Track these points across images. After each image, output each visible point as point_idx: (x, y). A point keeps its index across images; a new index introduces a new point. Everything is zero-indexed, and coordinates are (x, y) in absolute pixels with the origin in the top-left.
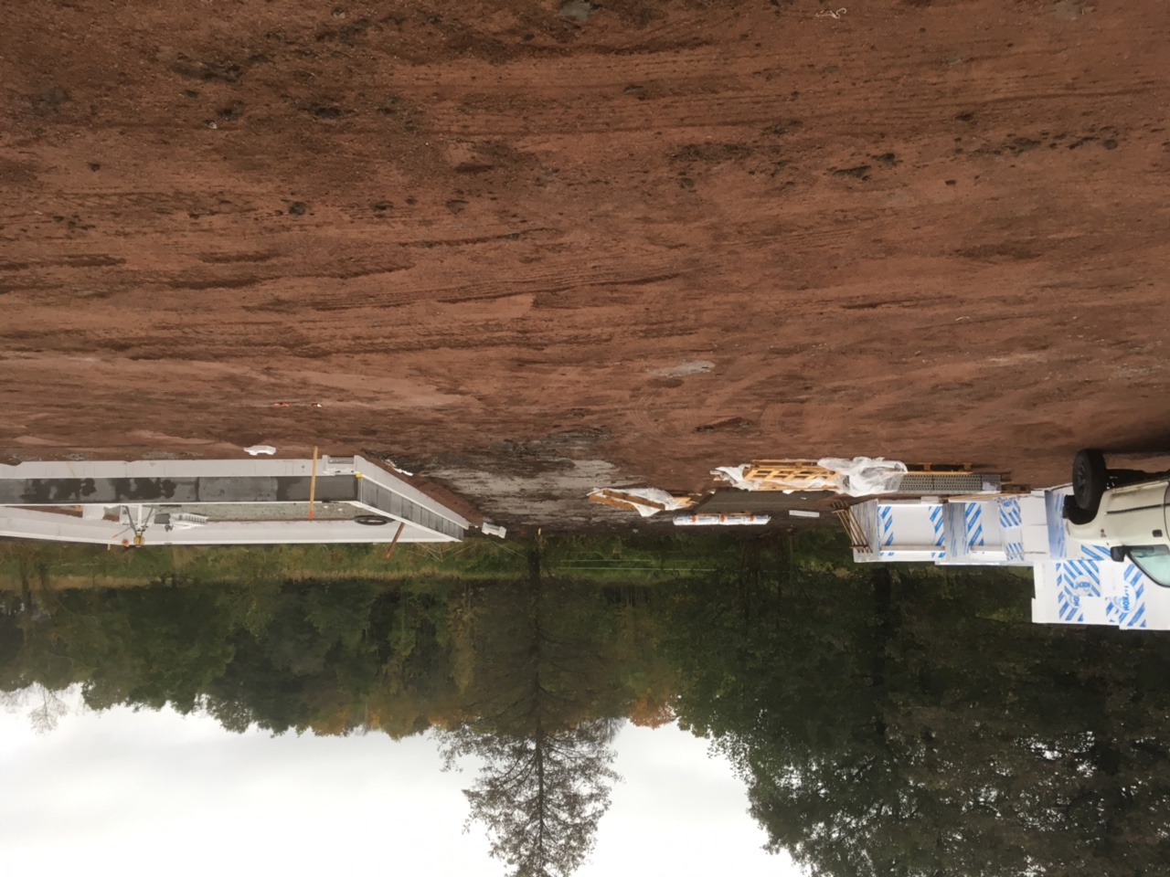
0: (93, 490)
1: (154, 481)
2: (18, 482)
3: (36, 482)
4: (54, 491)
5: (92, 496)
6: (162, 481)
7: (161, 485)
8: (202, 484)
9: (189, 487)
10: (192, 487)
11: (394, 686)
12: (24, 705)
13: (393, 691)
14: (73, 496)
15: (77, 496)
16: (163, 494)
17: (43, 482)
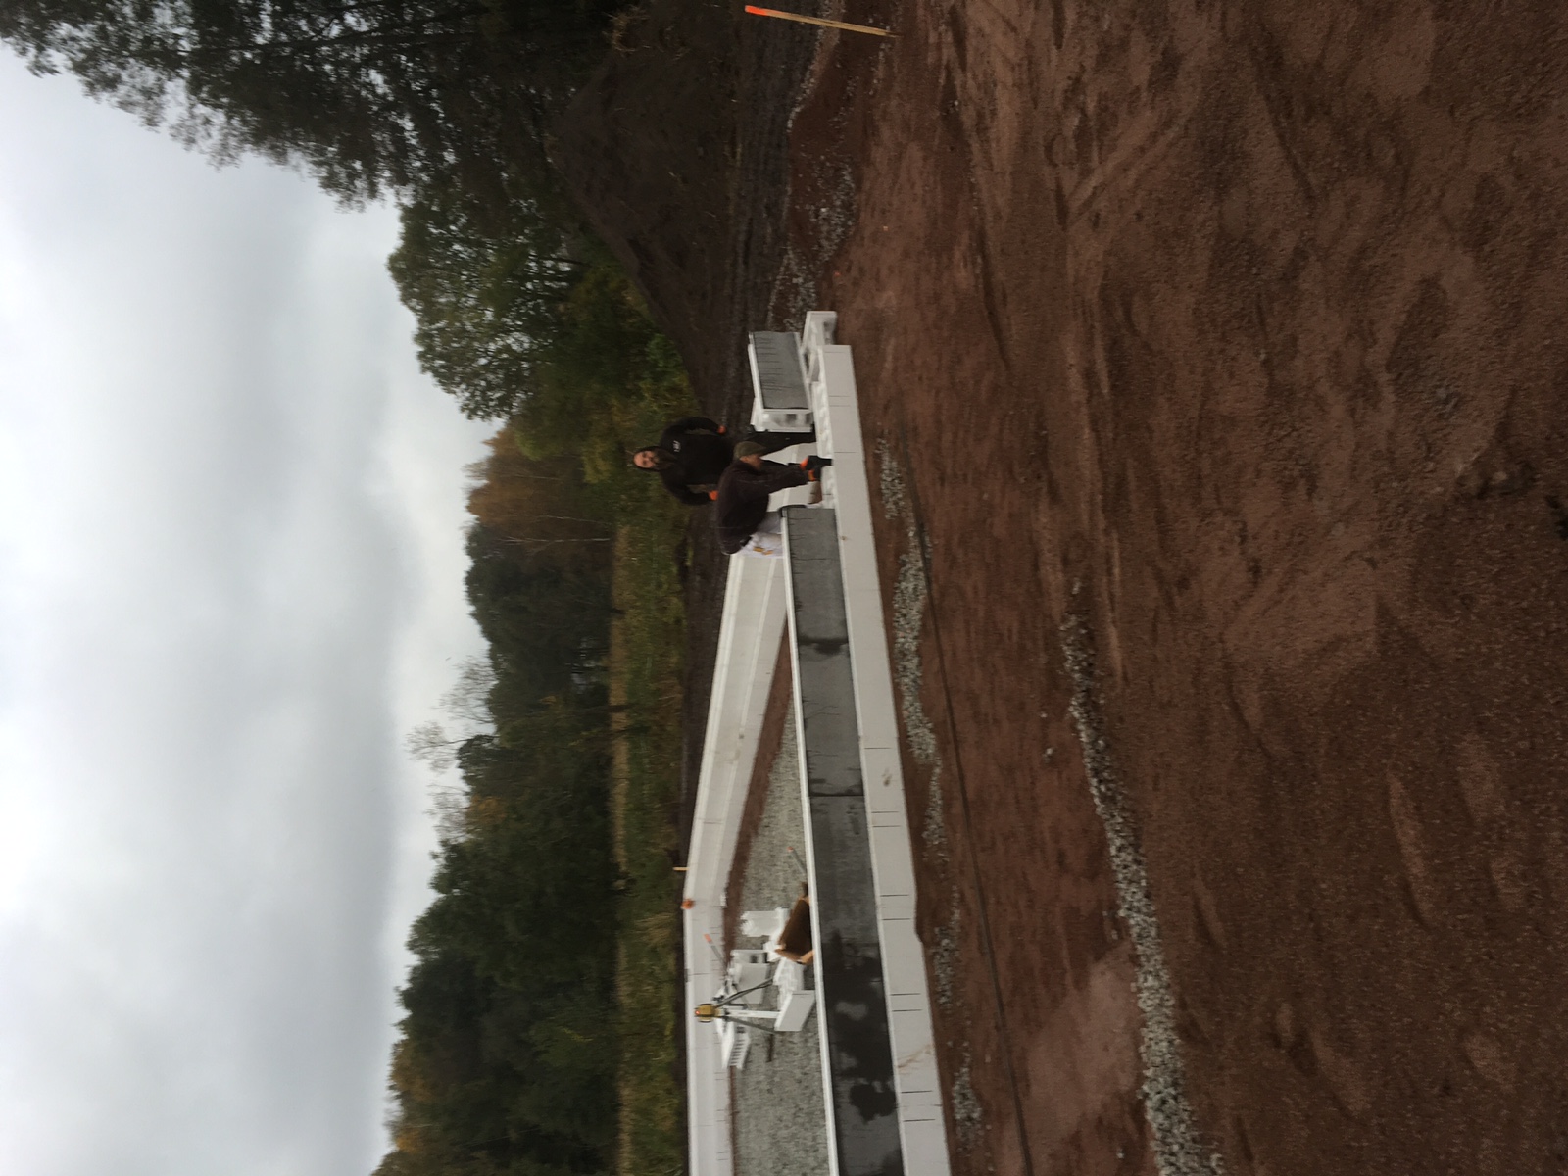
0: (867, 1115)
2: (871, 926)
3: (874, 967)
4: (856, 1011)
5: (852, 1113)
12: (451, 715)
14: (848, 1062)
15: (849, 1074)
17: (875, 983)
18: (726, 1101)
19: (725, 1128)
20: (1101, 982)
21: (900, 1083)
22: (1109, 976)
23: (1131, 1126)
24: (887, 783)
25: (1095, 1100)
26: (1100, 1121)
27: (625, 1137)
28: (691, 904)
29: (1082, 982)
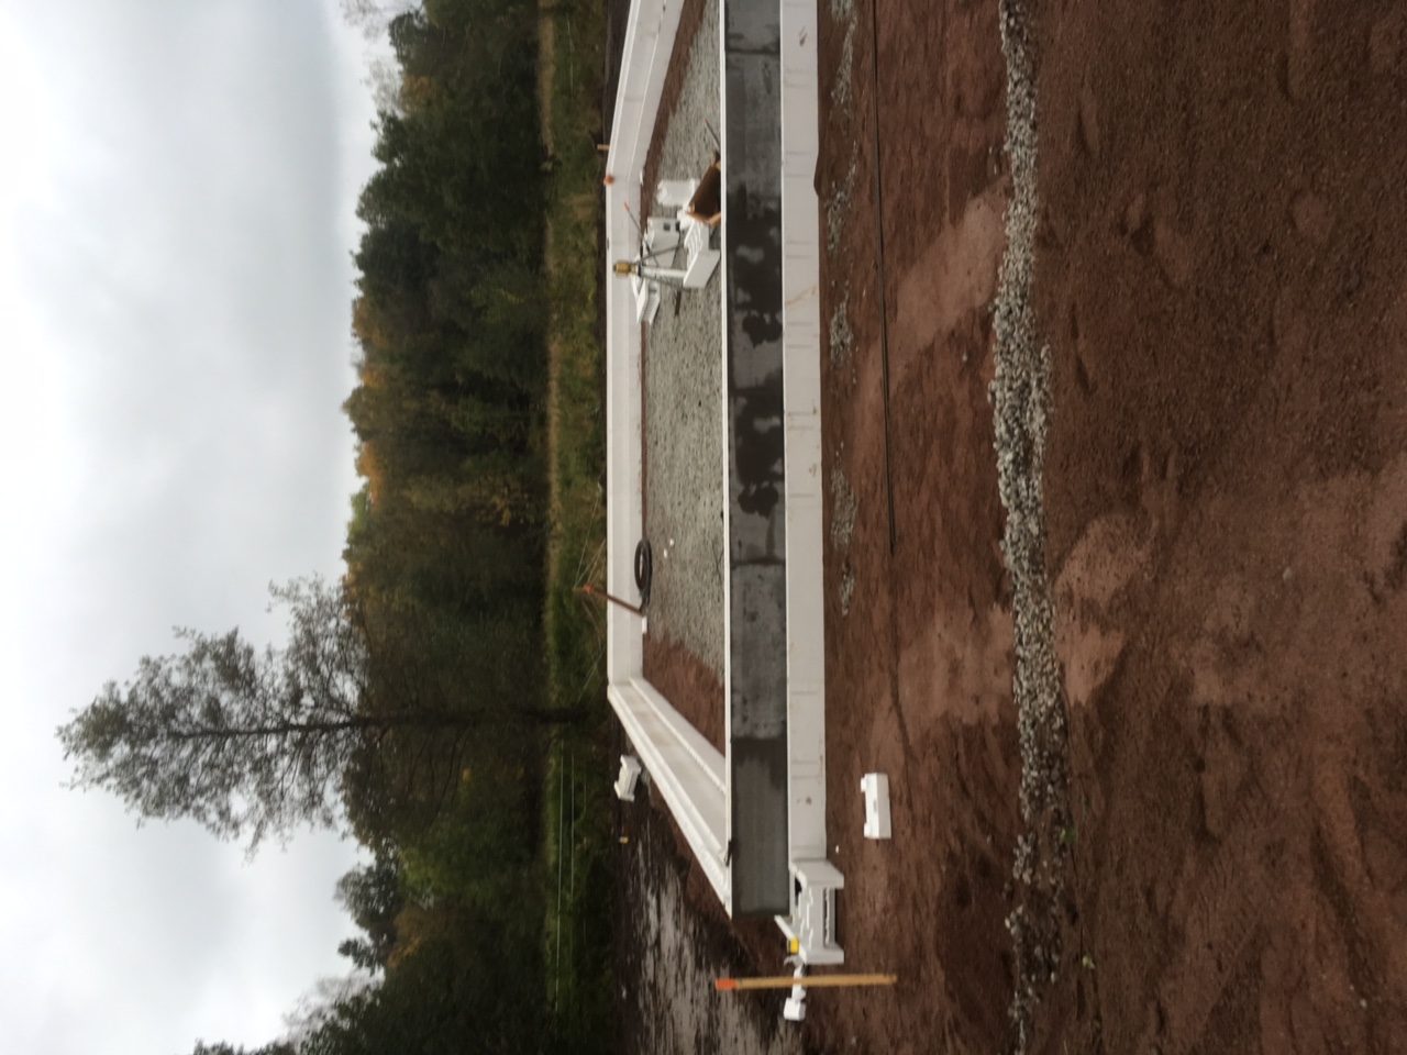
0: (756, 340)
1: (776, 468)
3: (774, 218)
4: (755, 255)
5: (743, 338)
6: (777, 486)
7: (766, 484)
8: (771, 571)
9: (761, 543)
10: (764, 552)
11: (412, 405)
13: (406, 405)
14: (742, 296)
15: (744, 306)
16: (747, 490)
17: (773, 232)
18: (638, 350)
19: (636, 372)
20: (976, 216)
21: (786, 317)
22: (984, 208)
23: (978, 335)
24: (802, 42)
25: (952, 315)
26: (953, 333)
27: (553, 385)
28: (611, 180)
29: (957, 217)
